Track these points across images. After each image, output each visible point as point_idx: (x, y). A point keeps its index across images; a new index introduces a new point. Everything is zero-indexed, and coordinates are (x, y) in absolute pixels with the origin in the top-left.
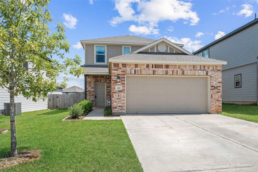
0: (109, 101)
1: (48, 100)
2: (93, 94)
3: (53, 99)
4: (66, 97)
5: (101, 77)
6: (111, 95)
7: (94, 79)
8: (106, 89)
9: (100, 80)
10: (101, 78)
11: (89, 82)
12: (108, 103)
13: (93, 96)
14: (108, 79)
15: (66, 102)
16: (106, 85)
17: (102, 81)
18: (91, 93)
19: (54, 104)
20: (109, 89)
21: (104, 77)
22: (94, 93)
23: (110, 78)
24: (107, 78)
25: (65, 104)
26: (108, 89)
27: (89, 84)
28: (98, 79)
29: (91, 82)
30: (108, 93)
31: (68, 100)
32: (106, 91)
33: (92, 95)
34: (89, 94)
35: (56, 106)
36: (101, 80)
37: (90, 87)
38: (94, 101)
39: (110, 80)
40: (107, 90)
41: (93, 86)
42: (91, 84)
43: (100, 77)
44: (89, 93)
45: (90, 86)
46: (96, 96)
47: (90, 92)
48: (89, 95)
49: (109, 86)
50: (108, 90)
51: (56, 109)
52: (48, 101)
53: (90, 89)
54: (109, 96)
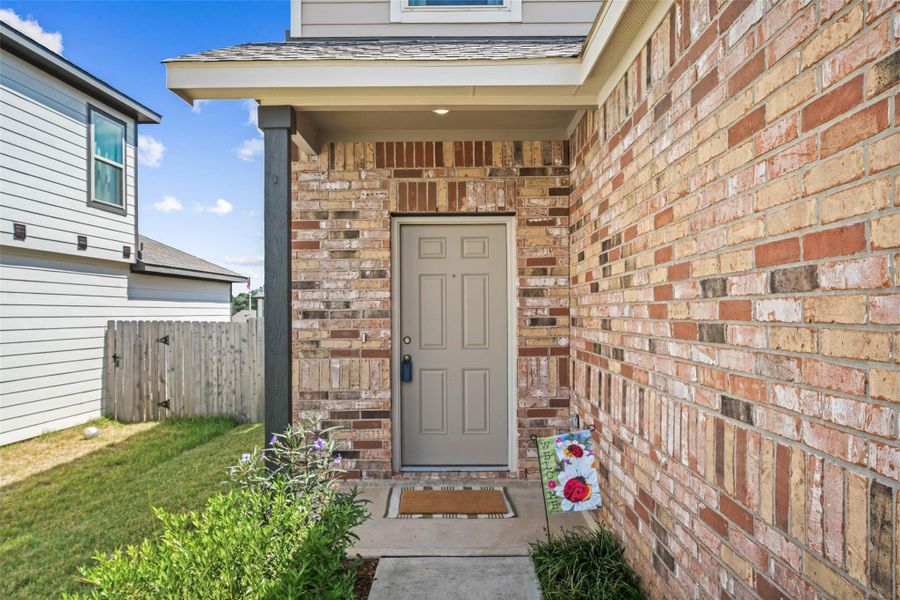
0: (576, 451)
1: (105, 358)
2: (374, 345)
3: (140, 352)
4: (219, 340)
5: (459, 162)
6: (566, 350)
7: (384, 186)
8: (514, 283)
9: (451, 186)
10: (460, 174)
11: (340, 214)
12: (563, 478)
13: (375, 362)
14: (537, 179)
15: (219, 372)
16: (520, 243)
17: (470, 202)
18: (355, 334)
19: (139, 385)
20: (549, 282)
21: (496, 158)
22: (385, 333)
23: (558, 162)
24: (525, 172)
25: (208, 384)
26: (534, 282)
27: (335, 235)
28: (429, 175)
29: (354, 215)
30: (542, 331)
31: (227, 359)
32: (514, 303)
33: (369, 354)
34: (342, 344)
35: (157, 394)
36: (457, 191)
37: (345, 263)
38: (387, 414)
39: (554, 192)
40: (525, 293)
41: (374, 257)
42: (353, 235)
43: (449, 158)
44: (335, 335)
45: (349, 254)
46: (407, 365)
47: (350, 325)
48: (336, 353)
49: (543, 253)
50: (538, 293)
51: (155, 420)
52: (105, 367)
53: (347, 288)
54: (548, 366)
